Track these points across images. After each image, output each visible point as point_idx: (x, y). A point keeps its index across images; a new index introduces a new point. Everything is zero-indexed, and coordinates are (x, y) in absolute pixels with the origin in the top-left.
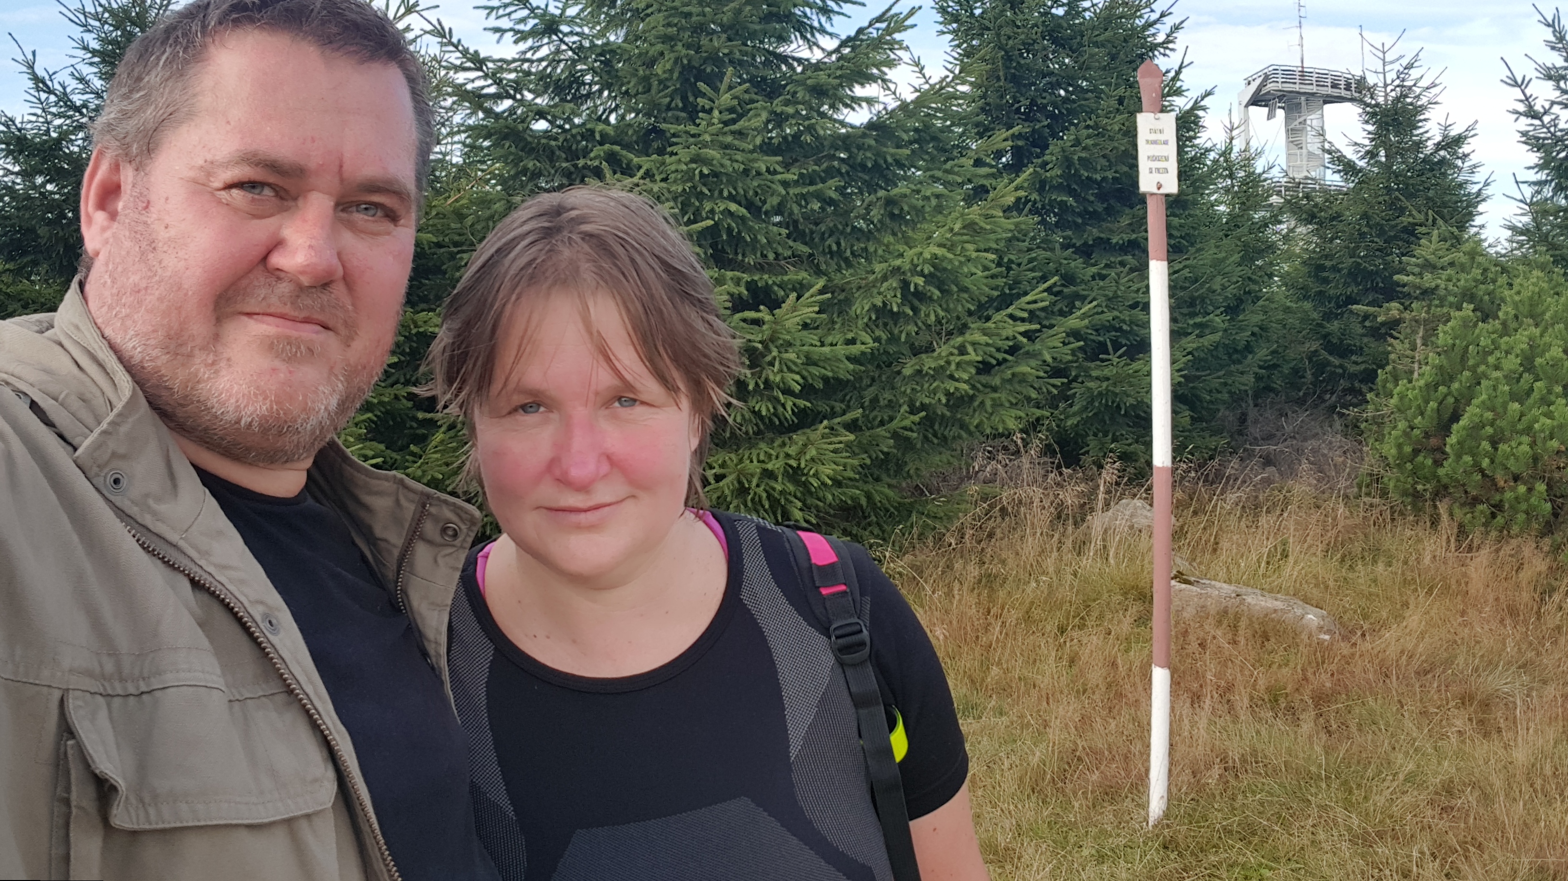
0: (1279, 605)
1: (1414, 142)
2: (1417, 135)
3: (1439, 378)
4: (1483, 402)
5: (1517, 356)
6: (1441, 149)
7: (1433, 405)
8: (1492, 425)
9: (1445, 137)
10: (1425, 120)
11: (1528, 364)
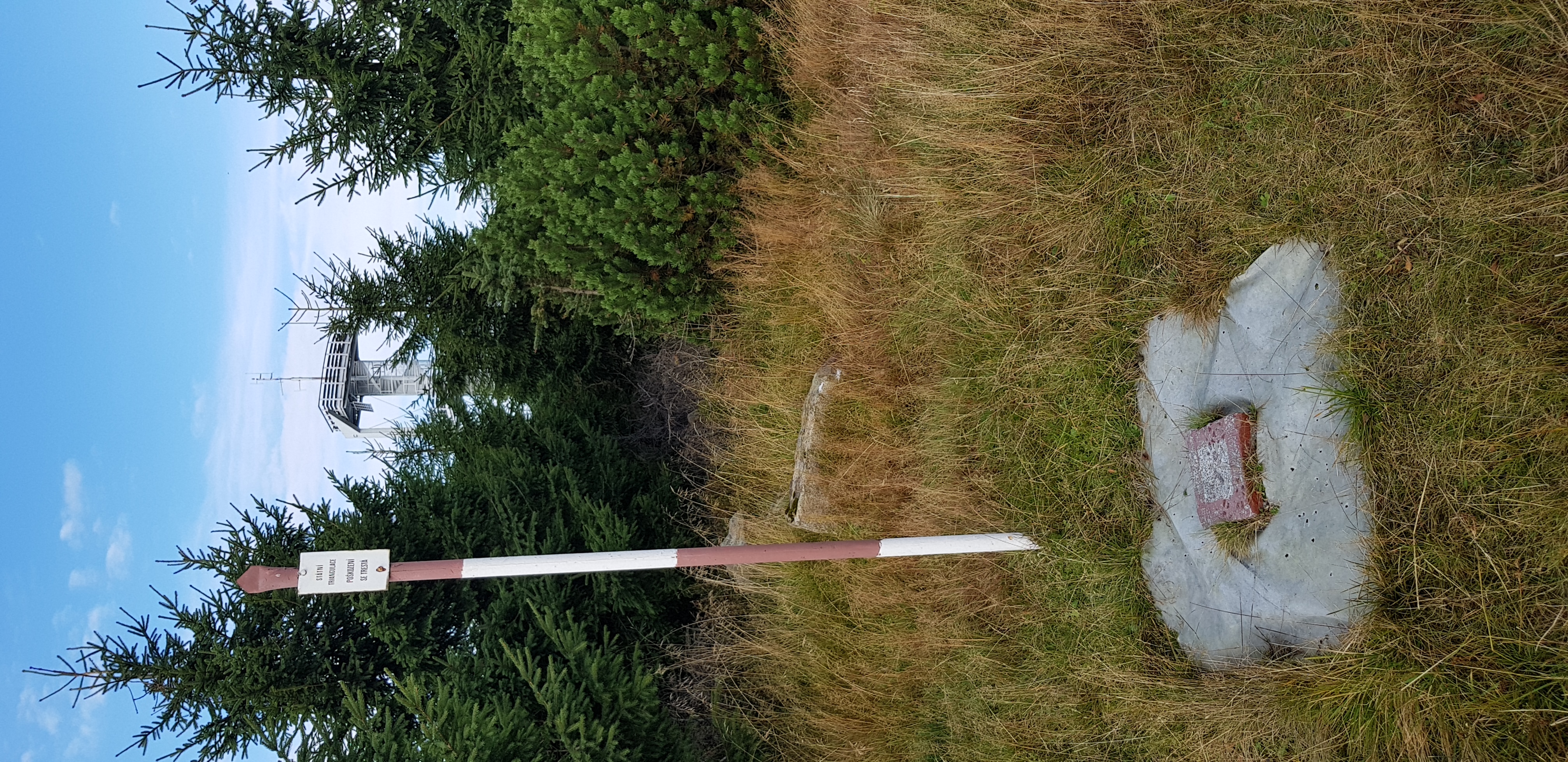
0: (811, 417)
1: (386, 285)
2: (381, 283)
3: (596, 271)
4: (616, 233)
5: (574, 201)
6: (393, 261)
7: (620, 277)
8: (635, 224)
9: (381, 257)
10: (366, 275)
11: (581, 191)
